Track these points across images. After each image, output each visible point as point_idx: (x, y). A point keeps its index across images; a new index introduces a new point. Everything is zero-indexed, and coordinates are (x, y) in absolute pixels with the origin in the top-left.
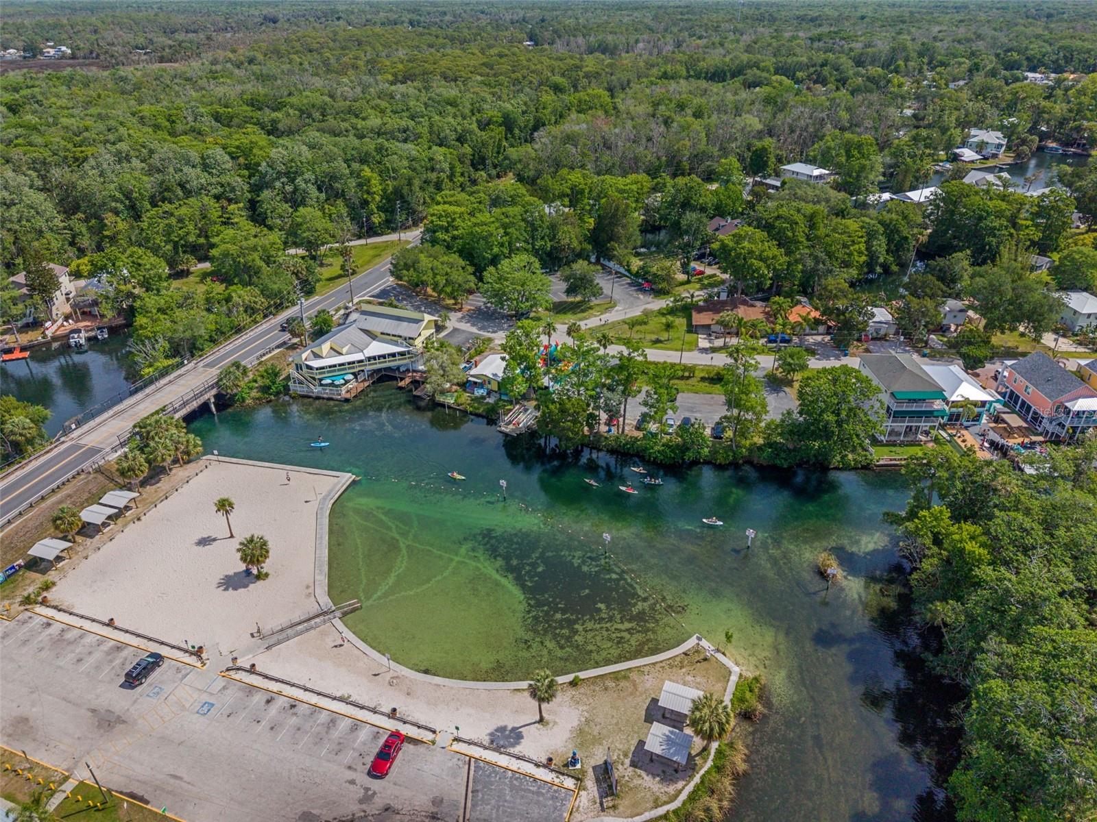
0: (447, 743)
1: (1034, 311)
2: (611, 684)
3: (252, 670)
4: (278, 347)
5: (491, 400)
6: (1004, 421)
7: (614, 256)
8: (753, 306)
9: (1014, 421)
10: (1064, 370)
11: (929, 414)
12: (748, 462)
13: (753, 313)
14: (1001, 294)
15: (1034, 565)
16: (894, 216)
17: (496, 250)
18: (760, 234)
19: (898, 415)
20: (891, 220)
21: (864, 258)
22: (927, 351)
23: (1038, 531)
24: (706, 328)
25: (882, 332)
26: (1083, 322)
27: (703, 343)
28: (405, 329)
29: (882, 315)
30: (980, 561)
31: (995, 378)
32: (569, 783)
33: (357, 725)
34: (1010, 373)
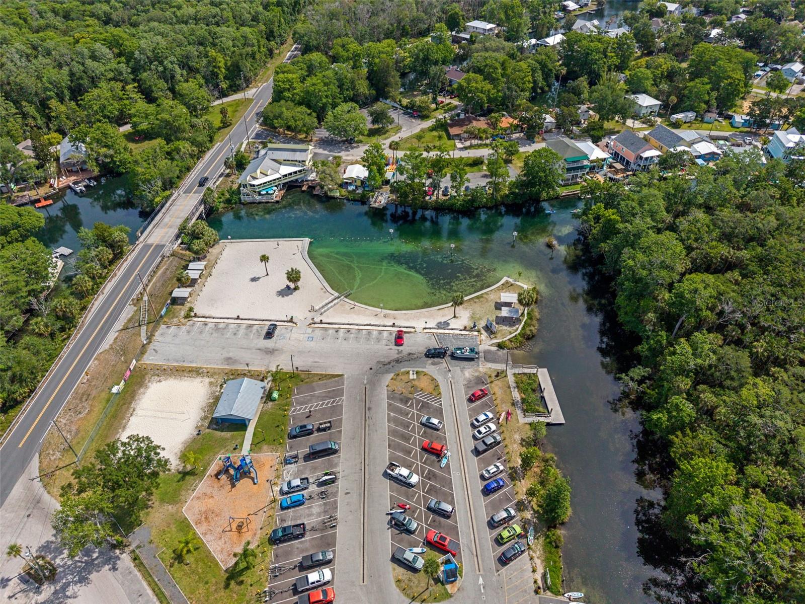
0: (421, 330)
1: (622, 108)
2: (477, 300)
3: (321, 322)
4: (220, 176)
5: (360, 191)
6: (614, 167)
7: (389, 97)
8: (479, 120)
9: (619, 166)
10: (638, 137)
11: (582, 168)
12: (503, 204)
13: (481, 124)
14: (606, 100)
15: (637, 220)
16: (543, 57)
17: (324, 100)
18: (480, 77)
19: (569, 170)
20: (542, 59)
21: (532, 85)
22: (572, 136)
23: (638, 208)
24: (458, 136)
25: (549, 128)
26: (644, 111)
27: (459, 145)
28: (298, 156)
29: (549, 118)
30: (618, 222)
31: (607, 146)
32: (476, 333)
33: (380, 332)
34: (614, 143)
